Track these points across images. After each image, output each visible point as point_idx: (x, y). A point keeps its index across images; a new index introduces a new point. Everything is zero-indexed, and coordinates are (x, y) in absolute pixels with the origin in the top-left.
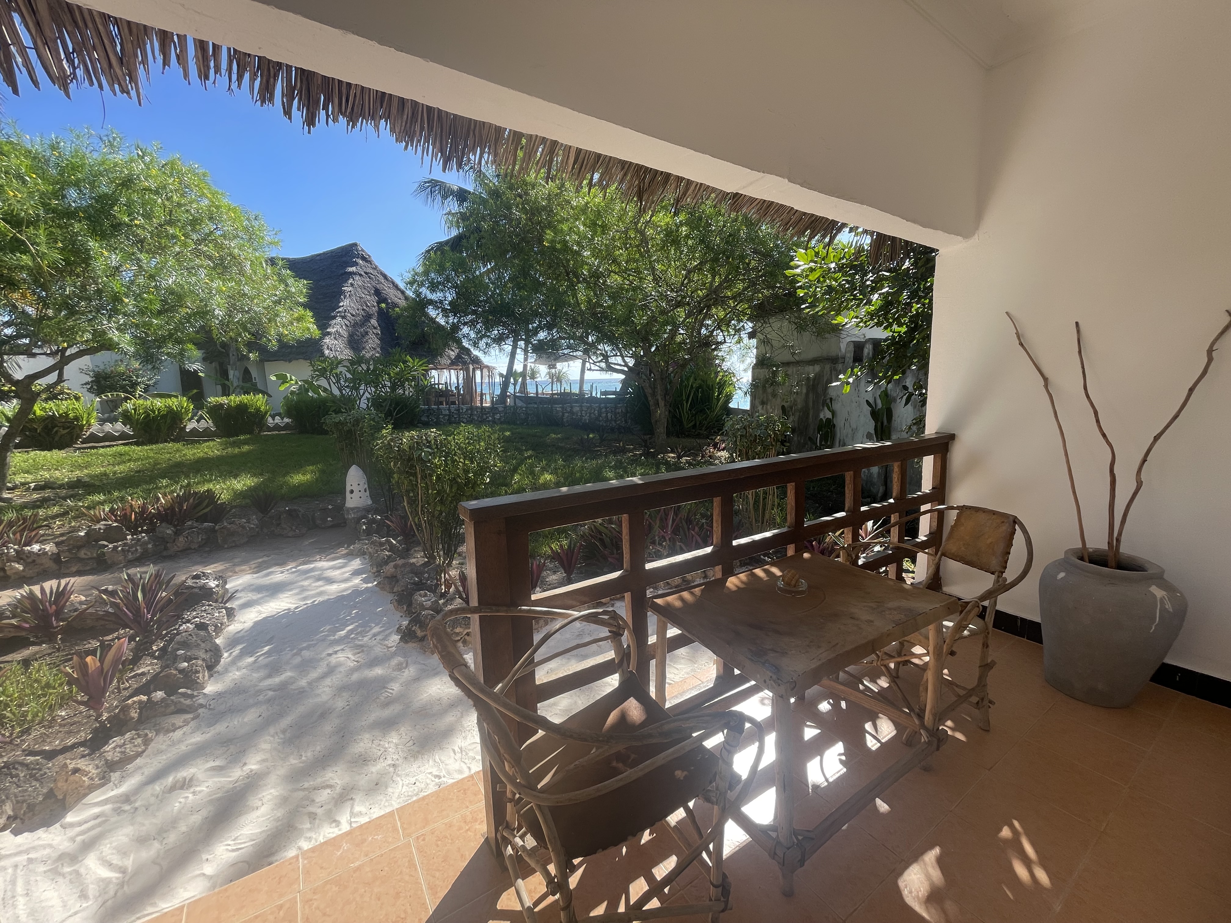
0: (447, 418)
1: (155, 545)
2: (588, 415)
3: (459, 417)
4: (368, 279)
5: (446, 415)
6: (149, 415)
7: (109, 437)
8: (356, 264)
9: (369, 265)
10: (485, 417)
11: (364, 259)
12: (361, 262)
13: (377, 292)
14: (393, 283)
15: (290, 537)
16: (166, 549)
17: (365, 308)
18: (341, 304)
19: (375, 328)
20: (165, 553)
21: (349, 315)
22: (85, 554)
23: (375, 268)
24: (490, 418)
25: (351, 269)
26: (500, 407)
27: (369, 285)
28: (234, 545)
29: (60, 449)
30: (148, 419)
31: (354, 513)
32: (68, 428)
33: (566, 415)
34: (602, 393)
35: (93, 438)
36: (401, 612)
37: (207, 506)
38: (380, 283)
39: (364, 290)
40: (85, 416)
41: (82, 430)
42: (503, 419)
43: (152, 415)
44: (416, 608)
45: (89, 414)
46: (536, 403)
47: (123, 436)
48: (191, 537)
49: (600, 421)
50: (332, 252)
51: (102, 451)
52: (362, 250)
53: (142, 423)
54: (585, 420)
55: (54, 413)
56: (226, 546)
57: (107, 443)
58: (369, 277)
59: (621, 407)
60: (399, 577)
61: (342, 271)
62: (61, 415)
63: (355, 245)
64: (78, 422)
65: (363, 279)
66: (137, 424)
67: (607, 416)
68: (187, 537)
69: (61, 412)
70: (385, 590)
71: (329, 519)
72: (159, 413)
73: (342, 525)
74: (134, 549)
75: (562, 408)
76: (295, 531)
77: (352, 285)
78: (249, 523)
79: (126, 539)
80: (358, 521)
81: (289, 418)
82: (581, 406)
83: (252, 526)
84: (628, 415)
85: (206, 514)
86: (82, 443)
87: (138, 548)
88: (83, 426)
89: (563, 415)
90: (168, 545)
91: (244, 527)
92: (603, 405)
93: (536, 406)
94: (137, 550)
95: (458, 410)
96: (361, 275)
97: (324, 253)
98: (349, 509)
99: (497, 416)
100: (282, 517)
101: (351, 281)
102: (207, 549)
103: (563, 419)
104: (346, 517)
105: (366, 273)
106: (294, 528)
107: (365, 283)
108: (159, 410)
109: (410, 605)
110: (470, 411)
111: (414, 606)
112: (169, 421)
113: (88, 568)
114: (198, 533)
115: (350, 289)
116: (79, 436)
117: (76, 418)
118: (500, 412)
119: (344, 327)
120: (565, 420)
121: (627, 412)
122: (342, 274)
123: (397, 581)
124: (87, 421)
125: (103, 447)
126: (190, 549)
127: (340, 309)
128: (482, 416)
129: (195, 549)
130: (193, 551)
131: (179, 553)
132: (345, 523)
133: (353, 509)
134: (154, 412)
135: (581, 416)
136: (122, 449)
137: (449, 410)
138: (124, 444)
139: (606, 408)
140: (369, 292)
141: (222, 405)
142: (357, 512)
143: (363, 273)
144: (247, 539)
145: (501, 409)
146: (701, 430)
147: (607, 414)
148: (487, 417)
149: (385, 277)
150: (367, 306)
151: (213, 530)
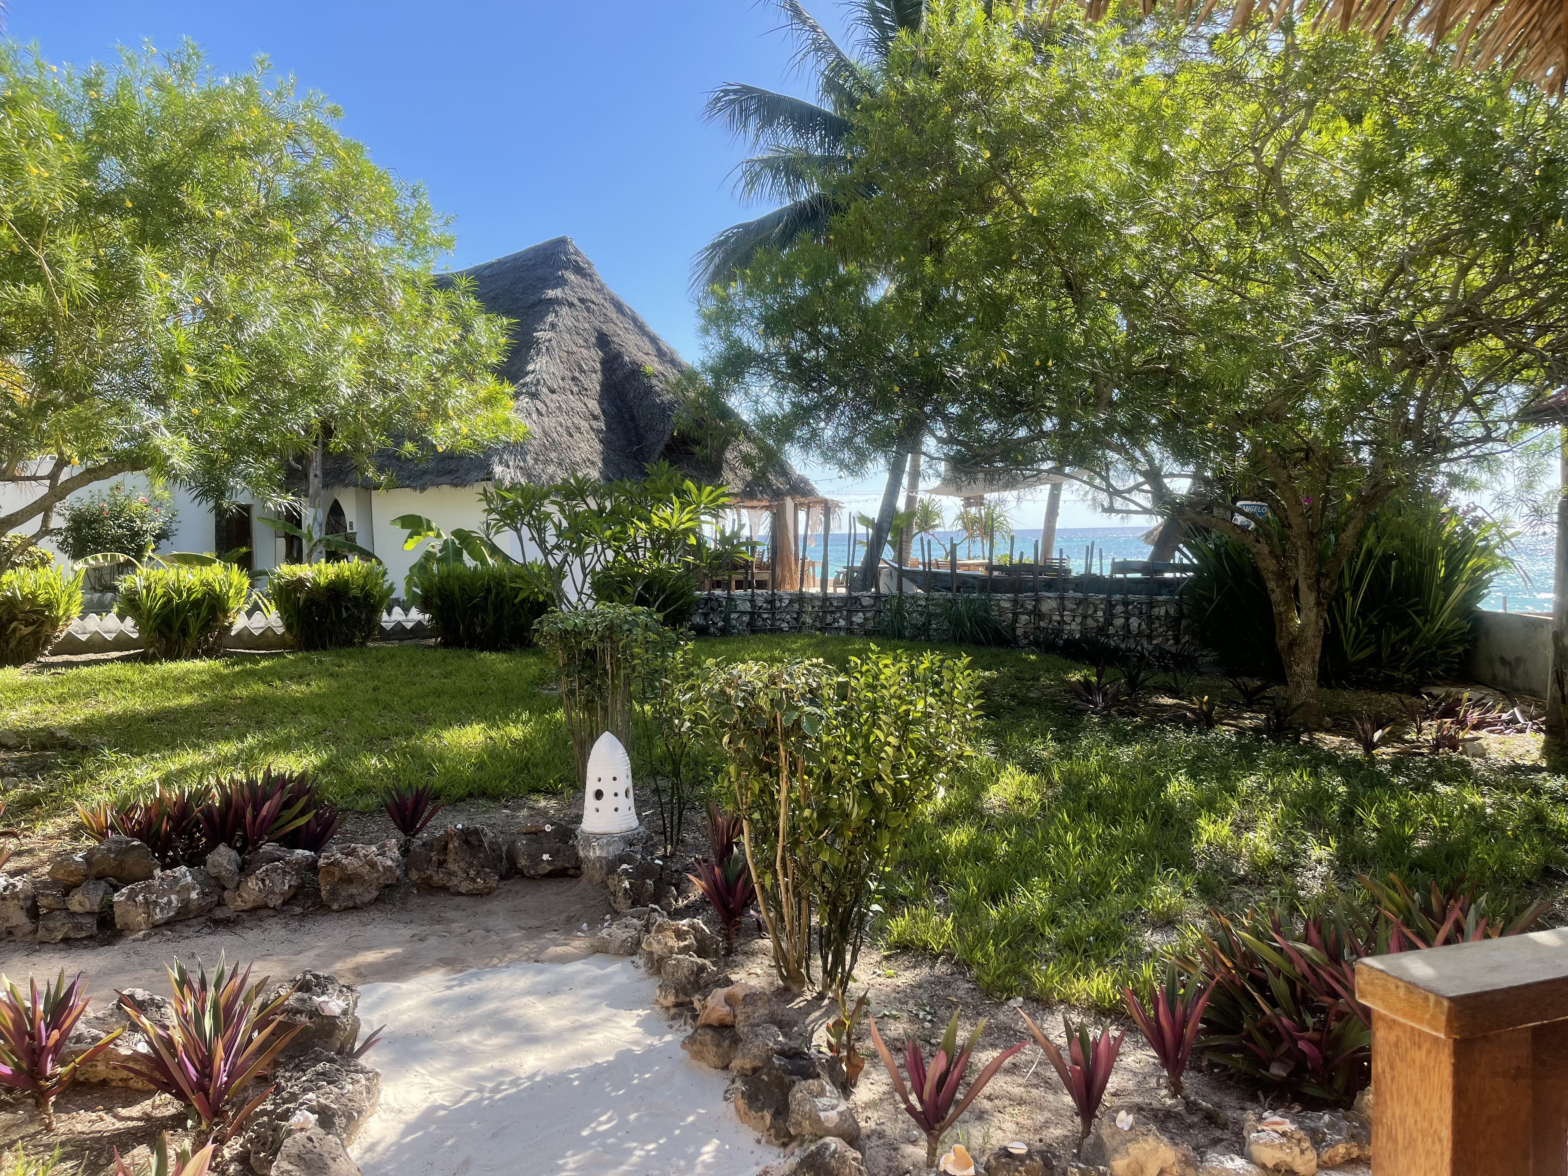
0: (746, 619)
1: (203, 894)
2: (1078, 620)
3: (773, 619)
4: (586, 314)
5: (744, 613)
6: (170, 600)
7: (97, 644)
8: (561, 282)
9: (589, 283)
10: (829, 619)
11: (579, 270)
12: (572, 277)
13: (603, 341)
14: (635, 320)
15: (462, 894)
16: (221, 903)
17: (577, 374)
18: (530, 367)
19: (595, 418)
20: (219, 914)
21: (545, 390)
22: (81, 904)
23: (600, 290)
24: (842, 623)
25: (551, 293)
26: (866, 598)
27: (587, 326)
28: (351, 904)
29: (17, 666)
30: (168, 609)
31: (601, 847)
32: (32, 624)
33: (1024, 618)
34: (1119, 567)
35: (72, 645)
36: (755, 1129)
37: (303, 813)
38: (607, 320)
39: (575, 337)
40: (65, 599)
41: (55, 627)
42: (870, 625)
43: (176, 600)
44: (800, 1124)
45: (70, 596)
46: (949, 589)
47: (121, 643)
48: (272, 881)
49: (1108, 636)
50: (515, 258)
51: (85, 671)
52: (577, 253)
53: (157, 615)
54: (1071, 632)
55: (14, 593)
56: (335, 907)
57: (92, 656)
58: (588, 309)
59: (1165, 603)
60: (742, 1028)
61: (533, 299)
62: (24, 597)
63: (562, 242)
64: (50, 611)
65: (575, 313)
66: (148, 619)
67: (1126, 626)
68: (263, 881)
69: (27, 590)
70: (703, 1058)
71: (546, 857)
72: (189, 596)
73: (571, 872)
74: (165, 899)
75: (1015, 601)
76: (474, 881)
77: (553, 326)
78: (383, 854)
79: (152, 877)
80: (611, 866)
81: (423, 611)
82: (1062, 598)
83: (389, 863)
84: (1184, 623)
85: (298, 830)
86: (53, 654)
87: (173, 897)
88: (58, 619)
89: (1015, 620)
90: (226, 894)
91: (373, 865)
92: (1117, 597)
93: (950, 595)
94: (170, 902)
95: (771, 602)
96: (571, 305)
97: (499, 263)
98: (589, 838)
99: (858, 618)
100: (451, 846)
101: (550, 318)
102: (298, 910)
103: (1014, 630)
104: (581, 854)
105: (582, 300)
106: (472, 873)
107: (578, 320)
108: (189, 589)
109: (782, 1111)
110: (796, 606)
111: (794, 1117)
112: (204, 612)
113: (84, 934)
114: (285, 873)
115: (550, 335)
116: (47, 641)
117: (49, 605)
118: (864, 610)
119: (535, 416)
120: (1019, 632)
121: (1181, 615)
122: (534, 305)
123: (736, 1041)
124: (67, 610)
125: (87, 664)
126: (266, 907)
127: (528, 379)
128: (824, 618)
129: (274, 908)
130: (271, 912)
131: (244, 916)
132: (578, 868)
133: (598, 836)
134: (180, 595)
135: (1062, 622)
136: (119, 670)
137: (752, 601)
138: (122, 659)
139: (1126, 603)
140: (586, 341)
141: (301, 582)
142: (609, 844)
143: (576, 302)
144: (375, 893)
145: (866, 602)
146: (1397, 668)
147: (1127, 619)
148: (835, 620)
149: (619, 307)
150: (582, 371)
151: (312, 866)
